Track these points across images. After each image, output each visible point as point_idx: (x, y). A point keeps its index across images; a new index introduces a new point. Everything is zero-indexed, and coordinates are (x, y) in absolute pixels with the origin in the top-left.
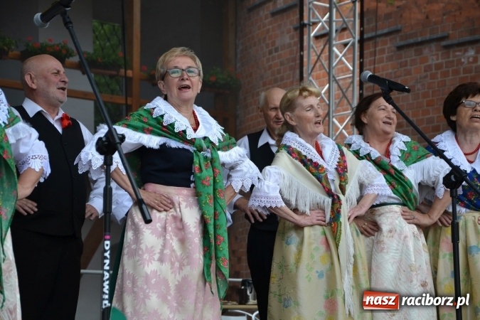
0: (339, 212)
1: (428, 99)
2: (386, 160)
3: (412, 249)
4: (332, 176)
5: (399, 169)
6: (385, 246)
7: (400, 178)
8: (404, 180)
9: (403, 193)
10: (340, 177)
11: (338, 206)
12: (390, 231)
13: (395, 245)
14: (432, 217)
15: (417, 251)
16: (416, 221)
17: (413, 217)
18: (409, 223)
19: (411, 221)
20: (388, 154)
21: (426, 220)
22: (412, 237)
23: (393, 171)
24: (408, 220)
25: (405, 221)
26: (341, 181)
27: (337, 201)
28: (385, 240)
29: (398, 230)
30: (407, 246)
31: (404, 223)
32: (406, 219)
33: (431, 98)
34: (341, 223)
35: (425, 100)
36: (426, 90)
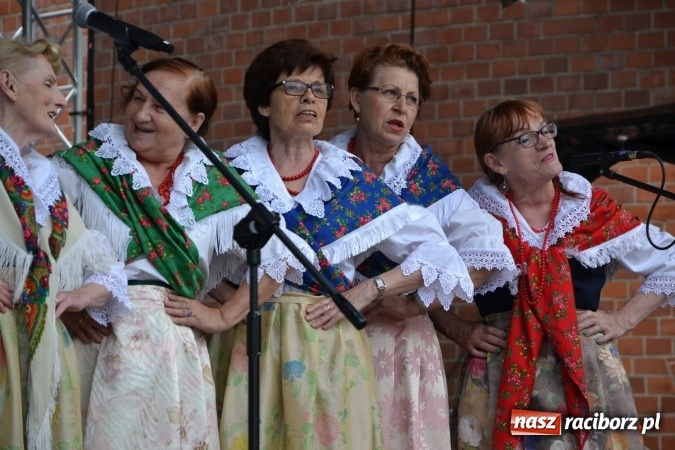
0: (45, 285)
1: (228, 68)
3: (176, 378)
4: (42, 217)
6: (122, 367)
9: (175, 270)
10: (54, 225)
11: (45, 273)
12: (136, 337)
13: (143, 366)
14: (227, 315)
15: (190, 381)
16: (192, 320)
17: (187, 312)
18: (179, 324)
19: (182, 320)
21: (212, 320)
22: (182, 354)
24: (179, 318)
25: (169, 319)
26: (54, 231)
27: (43, 262)
28: (125, 354)
29: (152, 336)
30: (169, 370)
31: (167, 322)
32: (173, 315)
33: (234, 67)
34: (46, 307)
35: (223, 70)
36: (225, 50)
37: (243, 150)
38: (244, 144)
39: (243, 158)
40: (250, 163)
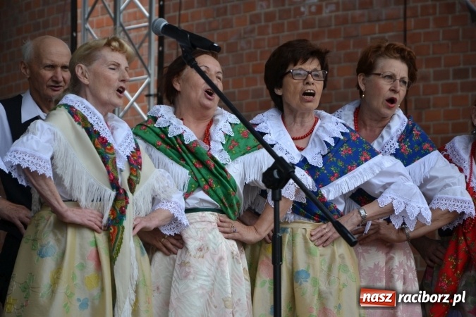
2: (203, 146)
3: (228, 277)
4: (122, 164)
5: (222, 162)
6: (192, 270)
7: (221, 175)
8: (225, 178)
9: (222, 196)
10: (131, 169)
11: (124, 204)
12: (200, 249)
13: (205, 269)
14: (259, 230)
15: (234, 278)
16: (236, 235)
17: (233, 229)
18: (227, 238)
19: (230, 235)
20: (207, 138)
21: (250, 235)
22: (231, 259)
23: (211, 163)
24: (227, 234)
25: (222, 235)
26: (131, 174)
27: (123, 196)
28: (193, 261)
29: (211, 248)
30: (223, 272)
31: (220, 237)
32: (223, 232)
33: (259, 62)
34: (123, 228)
37: (264, 118)
38: (265, 114)
39: (264, 124)
40: (270, 128)
